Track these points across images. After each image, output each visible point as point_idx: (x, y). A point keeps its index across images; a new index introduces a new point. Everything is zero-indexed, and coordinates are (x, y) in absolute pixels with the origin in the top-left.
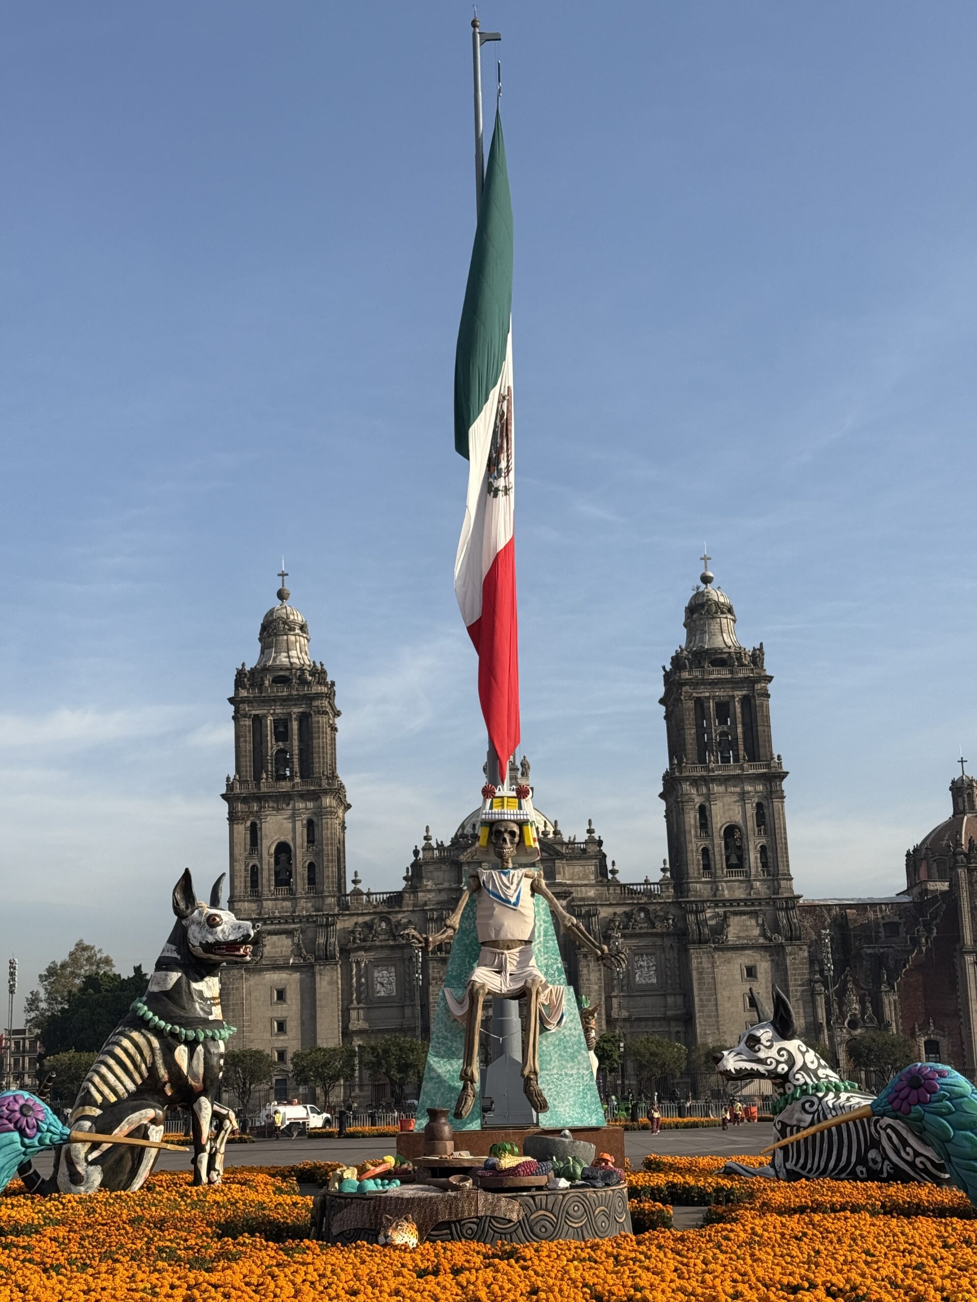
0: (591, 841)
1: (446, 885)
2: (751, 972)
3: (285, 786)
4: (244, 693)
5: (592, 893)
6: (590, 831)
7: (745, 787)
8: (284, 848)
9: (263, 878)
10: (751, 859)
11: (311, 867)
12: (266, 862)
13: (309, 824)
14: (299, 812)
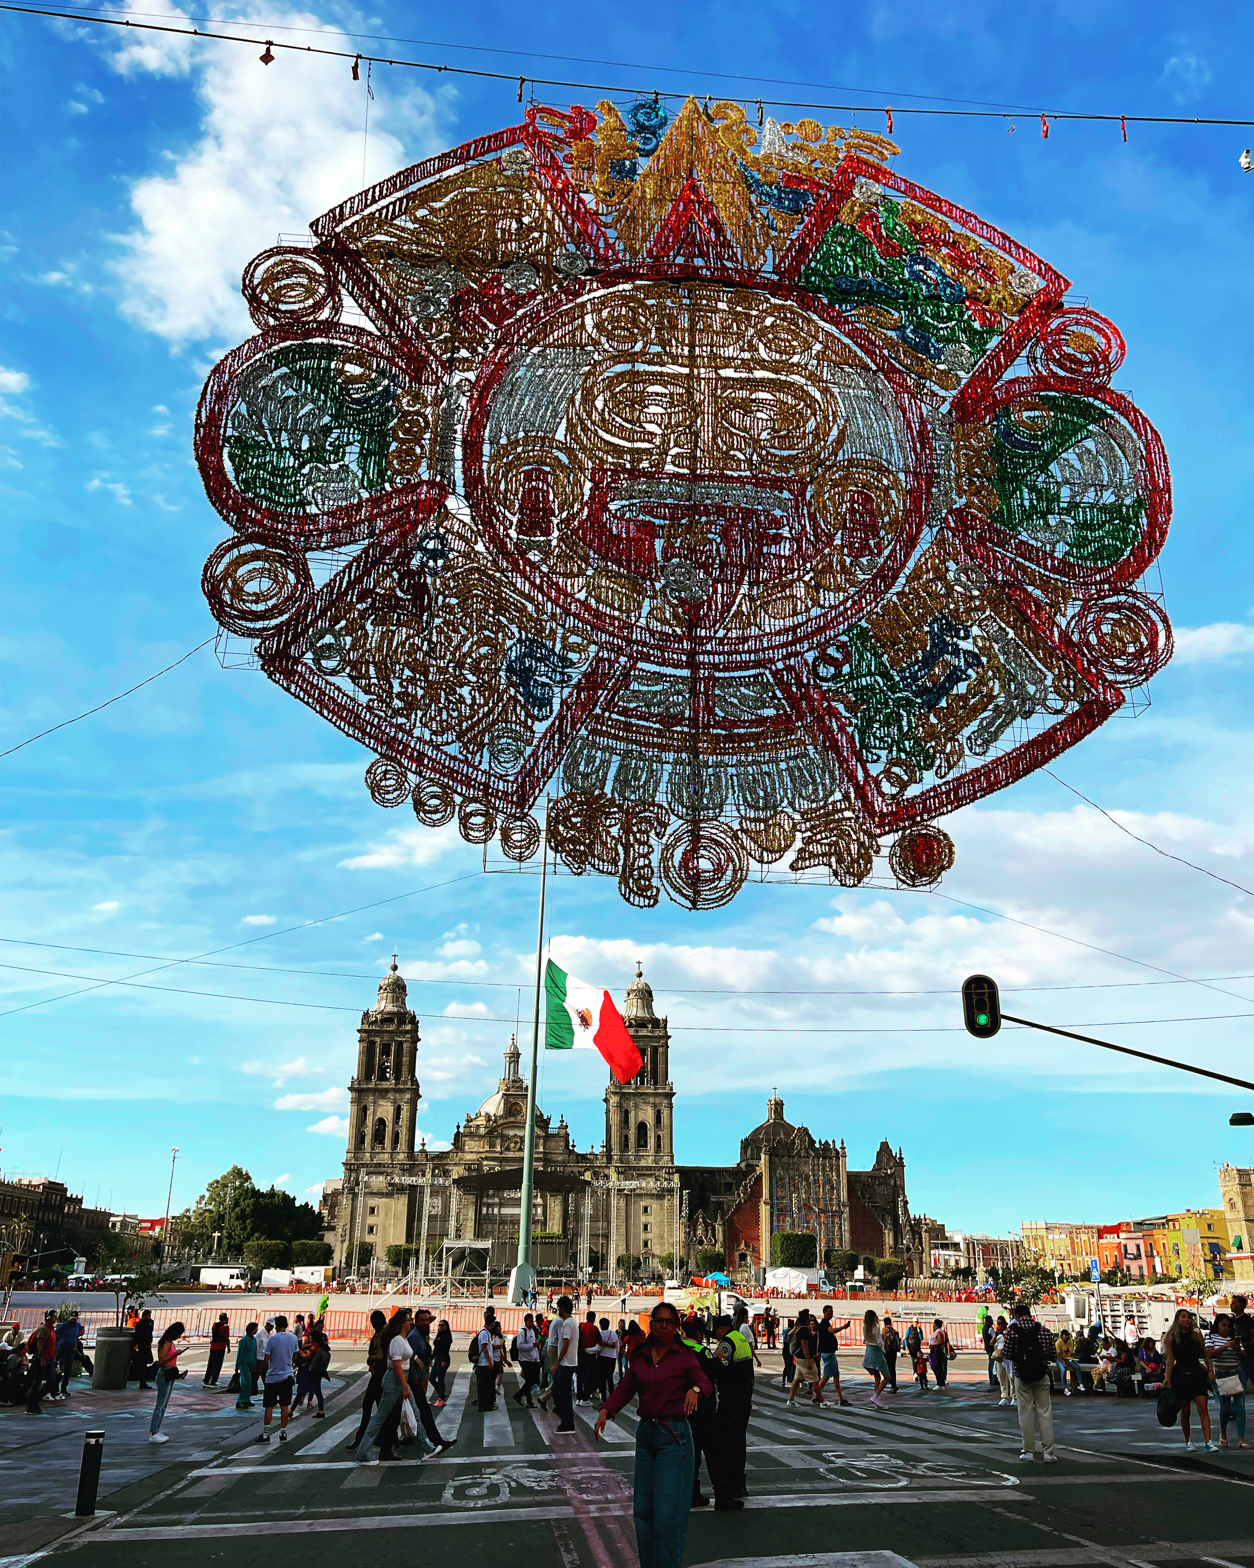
0: (562, 1127)
1: (476, 1149)
2: (646, 1209)
3: (385, 1085)
4: (366, 1027)
5: (560, 1158)
6: (562, 1121)
7: (652, 1100)
8: (382, 1122)
9: (368, 1139)
10: (651, 1142)
11: (397, 1134)
12: (369, 1132)
13: (398, 1108)
14: (393, 1101)
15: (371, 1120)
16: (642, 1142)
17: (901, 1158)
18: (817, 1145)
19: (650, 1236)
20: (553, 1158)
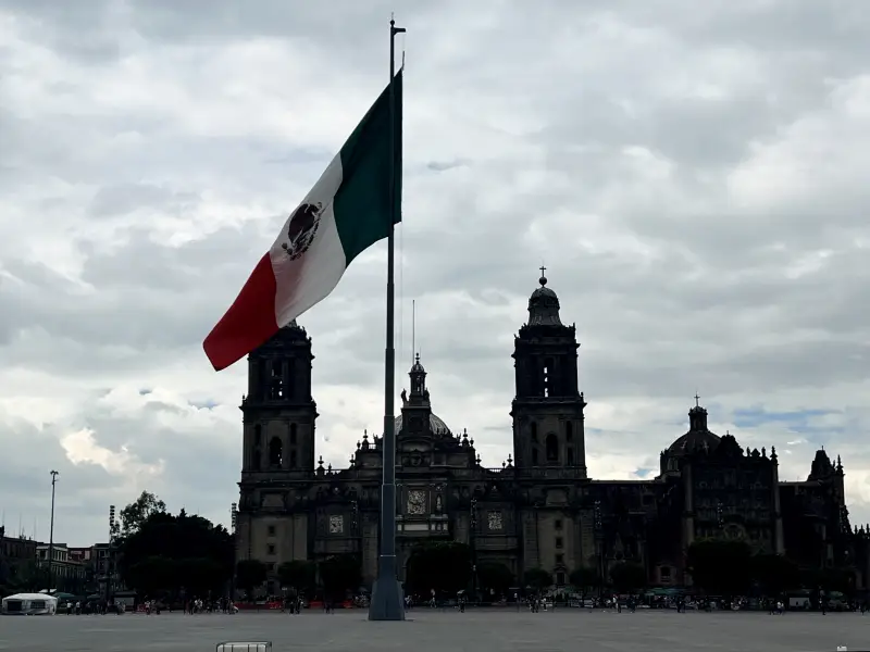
0: (465, 442)
2: (559, 524)
3: (277, 403)
6: (467, 435)
7: (561, 411)
8: (276, 442)
9: (264, 459)
10: (563, 454)
11: (293, 454)
12: (265, 449)
13: (293, 428)
14: (287, 419)
15: (266, 439)
16: (552, 456)
17: (840, 467)
18: (745, 454)
19: (563, 551)
20: (458, 473)
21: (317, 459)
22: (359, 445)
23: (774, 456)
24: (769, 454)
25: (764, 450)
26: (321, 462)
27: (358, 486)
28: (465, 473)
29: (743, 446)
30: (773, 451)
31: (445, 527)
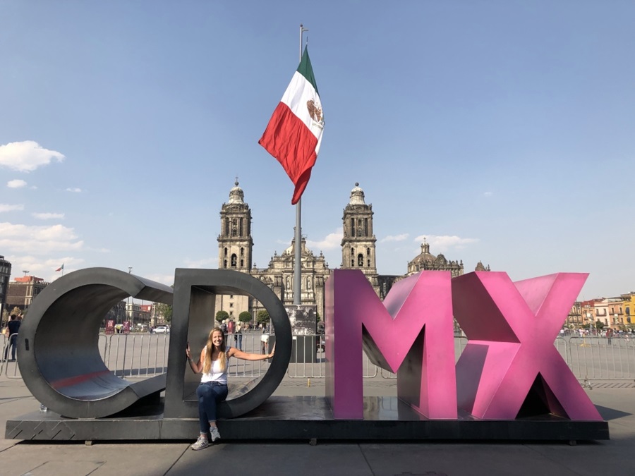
0: (321, 257)
1: (280, 267)
3: (235, 238)
4: (224, 211)
6: (321, 254)
7: (364, 243)
8: (234, 255)
9: (228, 263)
10: (365, 263)
11: (242, 261)
12: (229, 260)
13: (242, 249)
14: (239, 246)
15: (229, 255)
16: (360, 263)
18: (448, 263)
20: (318, 271)
21: (253, 264)
22: (272, 258)
23: (462, 264)
24: (459, 263)
25: (457, 261)
26: (255, 266)
27: (272, 277)
28: (321, 271)
29: (448, 260)
30: (461, 261)
31: (312, 295)
